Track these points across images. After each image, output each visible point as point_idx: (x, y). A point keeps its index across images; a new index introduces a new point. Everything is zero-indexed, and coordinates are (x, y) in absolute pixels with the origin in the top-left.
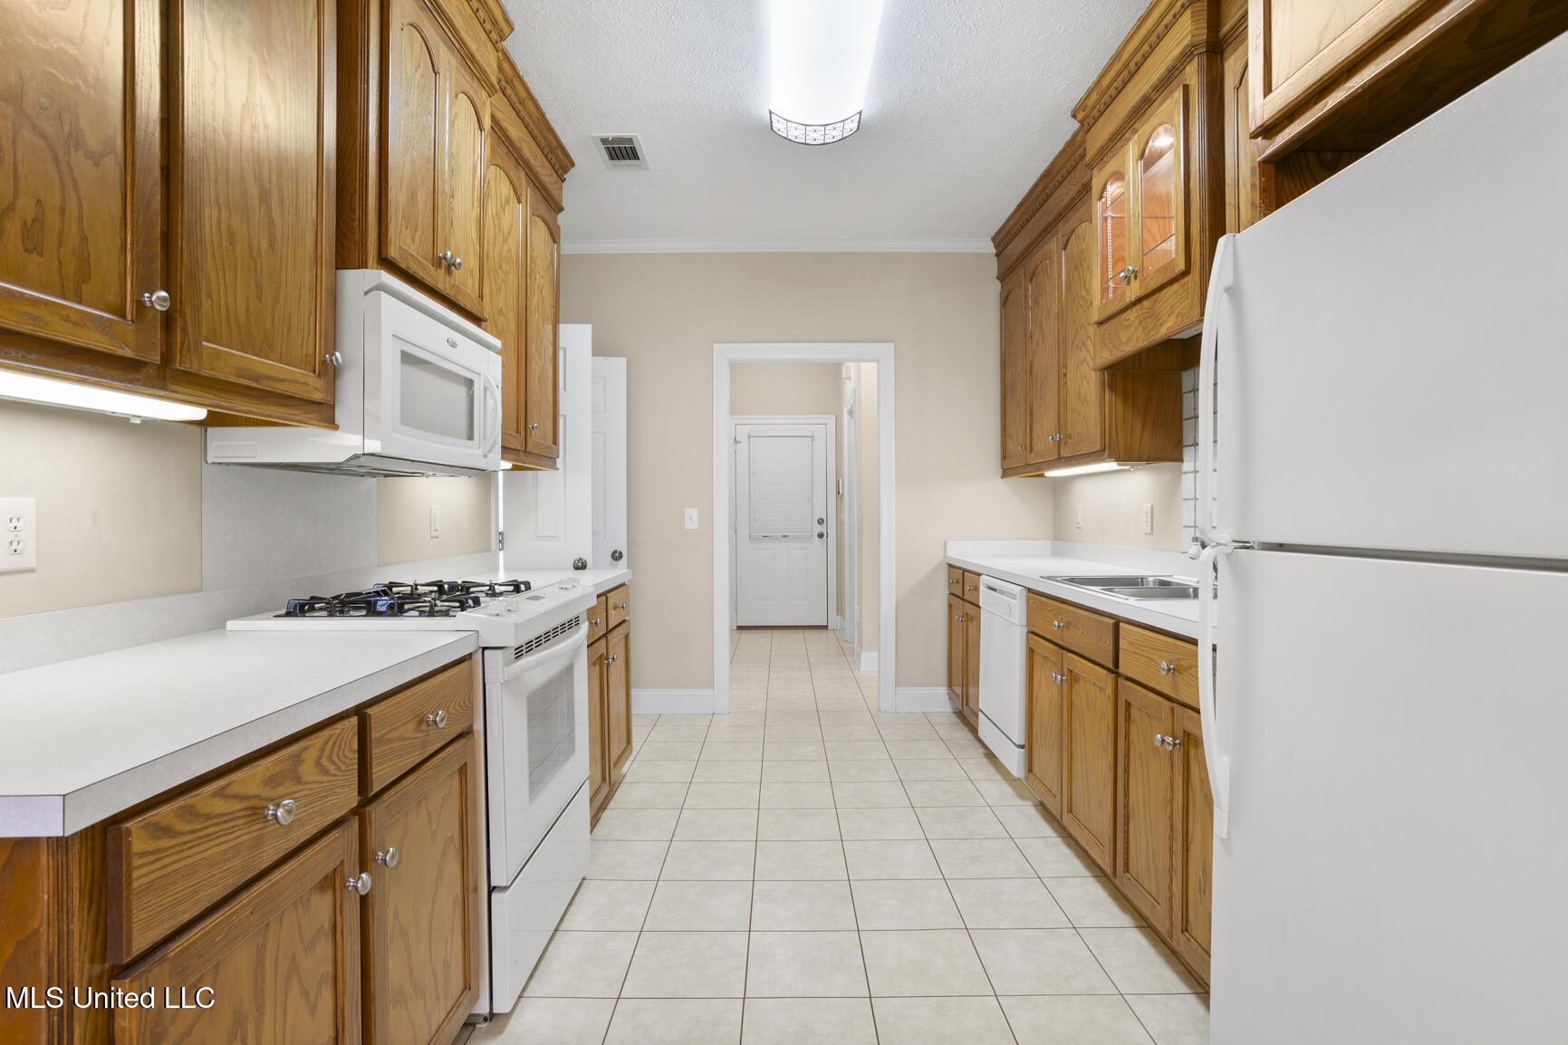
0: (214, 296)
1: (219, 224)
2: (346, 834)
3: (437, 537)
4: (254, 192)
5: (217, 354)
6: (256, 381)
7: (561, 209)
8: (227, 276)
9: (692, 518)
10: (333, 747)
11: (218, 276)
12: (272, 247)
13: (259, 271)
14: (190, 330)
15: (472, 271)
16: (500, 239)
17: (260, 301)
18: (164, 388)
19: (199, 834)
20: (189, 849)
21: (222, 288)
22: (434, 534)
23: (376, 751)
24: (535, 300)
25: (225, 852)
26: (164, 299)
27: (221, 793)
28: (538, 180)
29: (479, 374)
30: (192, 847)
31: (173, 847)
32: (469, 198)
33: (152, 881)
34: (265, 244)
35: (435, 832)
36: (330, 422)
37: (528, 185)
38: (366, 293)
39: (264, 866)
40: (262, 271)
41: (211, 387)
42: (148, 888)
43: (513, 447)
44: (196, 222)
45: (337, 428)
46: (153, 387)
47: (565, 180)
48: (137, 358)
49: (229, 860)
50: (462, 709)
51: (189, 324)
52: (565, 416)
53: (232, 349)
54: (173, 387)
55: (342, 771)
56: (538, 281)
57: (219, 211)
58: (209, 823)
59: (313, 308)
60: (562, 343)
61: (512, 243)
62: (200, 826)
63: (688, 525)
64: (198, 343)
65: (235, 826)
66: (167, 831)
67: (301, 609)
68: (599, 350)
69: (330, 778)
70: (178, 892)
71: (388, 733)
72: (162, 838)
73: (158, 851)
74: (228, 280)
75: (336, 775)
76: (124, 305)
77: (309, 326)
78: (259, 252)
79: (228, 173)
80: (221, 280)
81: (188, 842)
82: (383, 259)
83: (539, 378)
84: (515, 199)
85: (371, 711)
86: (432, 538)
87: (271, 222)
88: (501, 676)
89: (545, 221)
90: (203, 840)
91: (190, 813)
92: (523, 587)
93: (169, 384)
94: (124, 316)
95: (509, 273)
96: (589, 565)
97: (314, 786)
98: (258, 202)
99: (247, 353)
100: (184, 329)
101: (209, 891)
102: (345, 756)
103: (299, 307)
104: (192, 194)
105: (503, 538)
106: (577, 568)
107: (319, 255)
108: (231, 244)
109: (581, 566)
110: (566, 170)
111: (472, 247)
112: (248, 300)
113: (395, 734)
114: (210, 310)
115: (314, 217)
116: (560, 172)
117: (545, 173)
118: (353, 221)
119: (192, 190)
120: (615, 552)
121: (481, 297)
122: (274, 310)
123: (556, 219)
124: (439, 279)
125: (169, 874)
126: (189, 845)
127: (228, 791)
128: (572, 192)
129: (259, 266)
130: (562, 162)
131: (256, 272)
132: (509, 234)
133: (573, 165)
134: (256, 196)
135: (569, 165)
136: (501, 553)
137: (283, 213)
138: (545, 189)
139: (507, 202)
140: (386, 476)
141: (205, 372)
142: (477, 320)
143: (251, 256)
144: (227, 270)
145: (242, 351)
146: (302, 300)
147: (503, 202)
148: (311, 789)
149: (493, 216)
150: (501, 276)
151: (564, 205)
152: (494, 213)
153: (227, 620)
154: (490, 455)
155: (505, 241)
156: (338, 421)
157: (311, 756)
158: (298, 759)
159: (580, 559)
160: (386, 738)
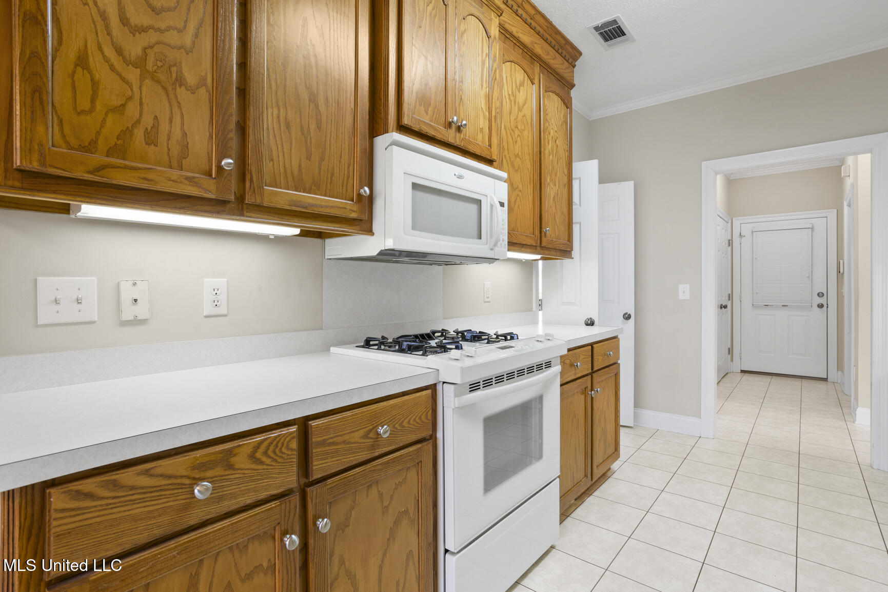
0: (275, 160)
1: (279, 117)
2: (283, 506)
3: (489, 302)
4: (305, 96)
5: (276, 193)
6: (306, 208)
7: (573, 86)
8: (285, 147)
9: (684, 292)
10: (270, 446)
11: (278, 148)
12: (319, 127)
13: (309, 144)
14: (255, 180)
15: (481, 130)
16: (515, 110)
17: (309, 161)
18: (242, 215)
19: (123, 499)
20: (112, 508)
21: (281, 154)
22: (486, 300)
23: (315, 451)
24: (548, 147)
25: (151, 512)
26: (230, 164)
27: (147, 473)
28: (551, 68)
29: (487, 196)
30: (114, 508)
31: (96, 506)
32: (479, 82)
33: (74, 528)
34: (313, 126)
35: (387, 507)
36: (369, 231)
37: (541, 71)
38: (386, 149)
39: (192, 523)
40: (311, 143)
41: (276, 213)
42: (69, 533)
43: (529, 244)
44: (259, 117)
45: (373, 234)
46: (234, 215)
47: (575, 65)
48: (217, 198)
49: (154, 517)
50: (418, 423)
51: (254, 177)
52: (580, 223)
53: (288, 190)
54: (248, 214)
55: (279, 463)
56: (552, 134)
57: (279, 110)
58: (134, 492)
59: (352, 162)
60: (575, 175)
61: (527, 111)
62: (123, 494)
63: (681, 297)
64: (260, 188)
65: (161, 495)
66: (90, 496)
67: (367, 344)
68: (604, 178)
69: (265, 467)
70: (100, 537)
71: (332, 438)
72: (84, 500)
73: (80, 509)
74: (285, 150)
75: (272, 465)
76: (211, 170)
77: (349, 172)
78: (309, 131)
79: (285, 86)
80: (280, 150)
81: (110, 504)
82: (401, 126)
83: (554, 198)
84: (529, 82)
85: (314, 423)
86: (485, 302)
87: (319, 113)
88: (452, 404)
89: (557, 95)
90: (127, 503)
91: (115, 485)
92: (509, 337)
93: (245, 212)
94: (211, 175)
95: (524, 130)
96: (596, 322)
97: (246, 472)
98: (308, 102)
99: (300, 192)
100: (251, 180)
101: (133, 538)
102: (283, 453)
103: (340, 161)
104: (256, 102)
105: (542, 303)
106: (587, 324)
107: (356, 129)
108: (287, 128)
109: (590, 323)
110: (576, 59)
111: (481, 115)
112: (300, 160)
113: (340, 439)
114: (272, 168)
115: (353, 107)
116: (570, 61)
117: (557, 62)
118: (380, 106)
119: (256, 99)
120: (626, 314)
121: (490, 145)
122: (320, 164)
123: (569, 93)
124: (451, 136)
125: (91, 524)
126: (113, 506)
127: (152, 472)
128: (582, 74)
129: (309, 140)
130: (571, 54)
131: (306, 143)
132: (524, 104)
133: (580, 54)
134: (307, 98)
135: (578, 55)
136: (540, 313)
137: (327, 107)
138: (558, 74)
139: (522, 84)
140: (447, 265)
141: (265, 204)
142: (489, 162)
143: (303, 134)
144: (284, 144)
145: (296, 191)
146: (343, 158)
147: (518, 85)
148: (244, 474)
149: (509, 95)
150: (517, 132)
151: (575, 82)
152: (510, 93)
153: (331, 346)
154: (496, 249)
155: (520, 110)
156: (374, 230)
157: (246, 451)
158: (230, 453)
159: (591, 319)
160: (328, 442)
